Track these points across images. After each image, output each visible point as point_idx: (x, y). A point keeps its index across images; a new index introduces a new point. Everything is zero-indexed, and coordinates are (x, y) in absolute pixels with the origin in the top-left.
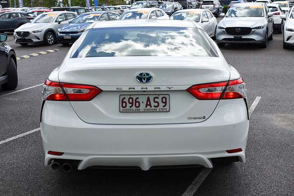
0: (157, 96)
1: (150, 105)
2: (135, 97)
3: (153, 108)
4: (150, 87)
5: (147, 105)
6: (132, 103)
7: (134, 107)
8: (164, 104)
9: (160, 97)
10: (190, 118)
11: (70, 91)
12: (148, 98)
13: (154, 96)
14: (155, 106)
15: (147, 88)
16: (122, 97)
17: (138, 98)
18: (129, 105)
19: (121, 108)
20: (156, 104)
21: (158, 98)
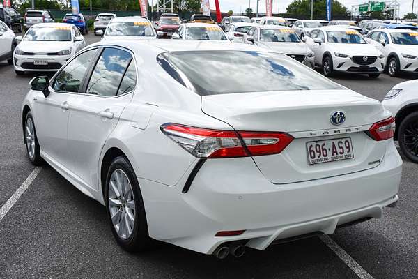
0: (340, 140)
1: (336, 152)
2: (321, 144)
3: (339, 155)
4: (342, 129)
5: (333, 152)
6: (319, 152)
7: (322, 157)
8: (348, 150)
10: (370, 163)
11: (249, 141)
12: (333, 143)
13: (338, 141)
14: (340, 153)
15: (339, 131)
16: (309, 145)
17: (324, 145)
18: (317, 154)
19: (311, 159)
20: (341, 151)
21: (342, 142)
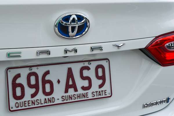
0: (86, 64)
1: (74, 86)
2: (40, 72)
3: (80, 91)
5: (68, 87)
6: (36, 86)
7: (40, 96)
8: (100, 81)
9: (93, 66)
12: (70, 71)
13: (81, 65)
14: (83, 88)
15: (76, 51)
16: (12, 74)
17: (47, 73)
18: (29, 91)
19: (13, 102)
20: (86, 83)
21: (88, 68)
